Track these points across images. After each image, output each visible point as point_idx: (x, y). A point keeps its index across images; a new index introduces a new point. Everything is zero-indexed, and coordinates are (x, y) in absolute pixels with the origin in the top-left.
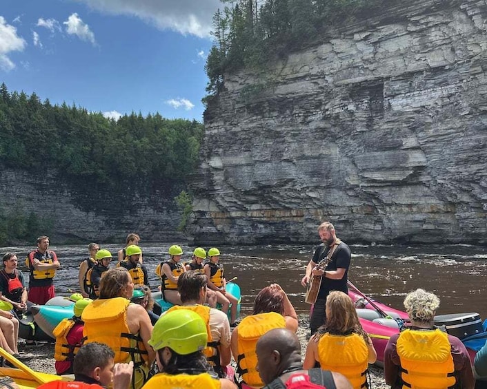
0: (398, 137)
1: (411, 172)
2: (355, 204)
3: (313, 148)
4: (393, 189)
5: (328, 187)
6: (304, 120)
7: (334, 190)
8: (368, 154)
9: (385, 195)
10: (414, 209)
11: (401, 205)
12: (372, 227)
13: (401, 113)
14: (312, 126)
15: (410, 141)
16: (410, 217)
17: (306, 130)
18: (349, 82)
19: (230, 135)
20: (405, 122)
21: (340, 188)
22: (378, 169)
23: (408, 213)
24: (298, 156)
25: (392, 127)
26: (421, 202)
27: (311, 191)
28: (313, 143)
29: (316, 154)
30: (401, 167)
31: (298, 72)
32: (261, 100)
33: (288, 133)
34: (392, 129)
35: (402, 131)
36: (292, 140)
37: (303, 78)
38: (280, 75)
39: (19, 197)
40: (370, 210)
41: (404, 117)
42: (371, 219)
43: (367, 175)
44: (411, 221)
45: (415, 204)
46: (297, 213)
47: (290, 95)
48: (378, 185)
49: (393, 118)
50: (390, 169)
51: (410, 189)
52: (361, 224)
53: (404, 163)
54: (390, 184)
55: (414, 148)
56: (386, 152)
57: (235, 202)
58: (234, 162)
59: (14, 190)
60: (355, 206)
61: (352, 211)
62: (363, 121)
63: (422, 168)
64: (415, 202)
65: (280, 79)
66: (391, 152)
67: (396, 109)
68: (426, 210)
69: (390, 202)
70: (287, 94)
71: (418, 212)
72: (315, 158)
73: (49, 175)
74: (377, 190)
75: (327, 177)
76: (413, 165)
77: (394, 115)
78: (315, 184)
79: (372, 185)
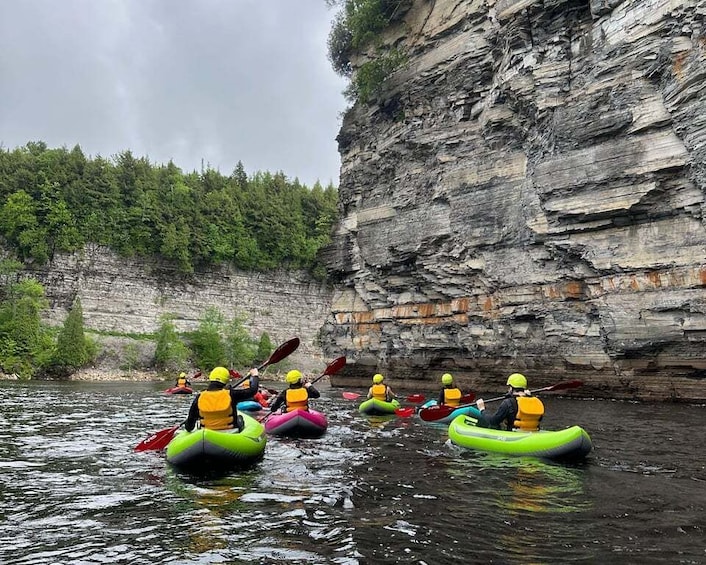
0: (623, 107)
1: (652, 186)
2: (549, 279)
3: (483, 167)
4: (619, 233)
5: (501, 245)
6: (467, 112)
7: (513, 250)
8: (560, 159)
9: (600, 250)
10: (665, 280)
11: (632, 272)
12: (581, 329)
13: (626, 47)
14: (482, 122)
15: (650, 109)
16: (650, 300)
17: (473, 133)
18: (521, 7)
19: (369, 169)
20: (636, 67)
21: (521, 246)
22: (577, 190)
23: (648, 290)
24: (454, 187)
25: (608, 84)
26: (679, 261)
27: (472, 257)
28: (484, 157)
29: (485, 179)
30: (628, 178)
31: (449, 18)
32: (397, 89)
33: (440, 144)
34: (609, 89)
35: (630, 90)
36: (448, 159)
37: (458, 27)
38: (421, 34)
39: (254, 311)
40: (574, 289)
41: (632, 56)
42: (580, 311)
43: (556, 205)
44: (652, 311)
45: (667, 268)
46: (460, 306)
47: (441, 67)
48: (582, 227)
49: (609, 64)
50: (604, 184)
51: (656, 230)
52: (559, 322)
53: (636, 164)
54: (608, 222)
55: (658, 127)
56: (599, 148)
57: (378, 291)
58: (373, 217)
59: (246, 301)
60: (549, 283)
61: (542, 293)
62: (552, 85)
63: (676, 172)
64: (666, 262)
65: (422, 41)
66: (608, 147)
67: (614, 40)
68: (689, 282)
69: (608, 266)
70: (436, 67)
71: (672, 288)
72: (483, 187)
73: (293, 280)
74: (582, 240)
75: (501, 226)
76: (655, 168)
77: (611, 55)
78: (477, 242)
79: (569, 228)
